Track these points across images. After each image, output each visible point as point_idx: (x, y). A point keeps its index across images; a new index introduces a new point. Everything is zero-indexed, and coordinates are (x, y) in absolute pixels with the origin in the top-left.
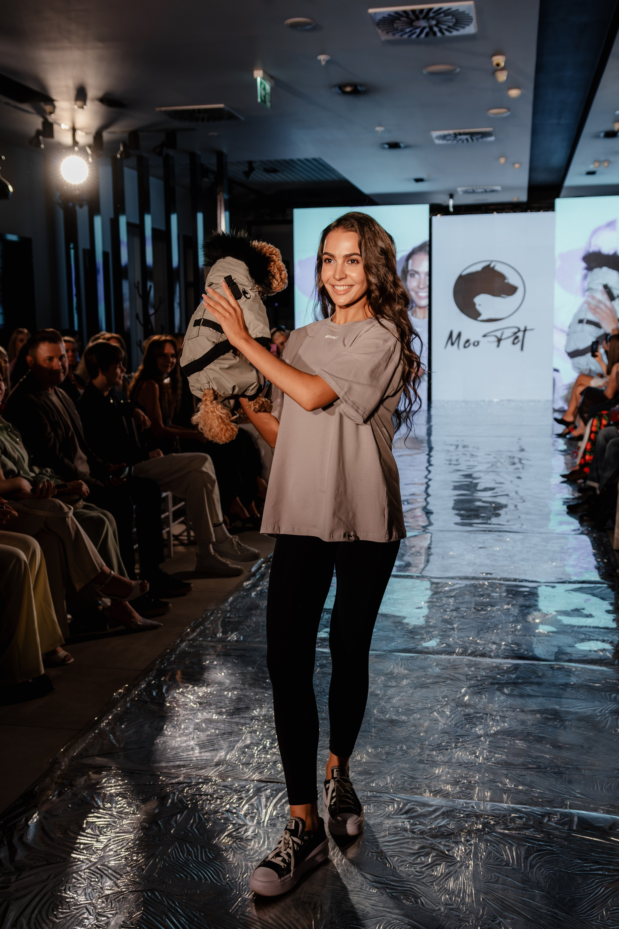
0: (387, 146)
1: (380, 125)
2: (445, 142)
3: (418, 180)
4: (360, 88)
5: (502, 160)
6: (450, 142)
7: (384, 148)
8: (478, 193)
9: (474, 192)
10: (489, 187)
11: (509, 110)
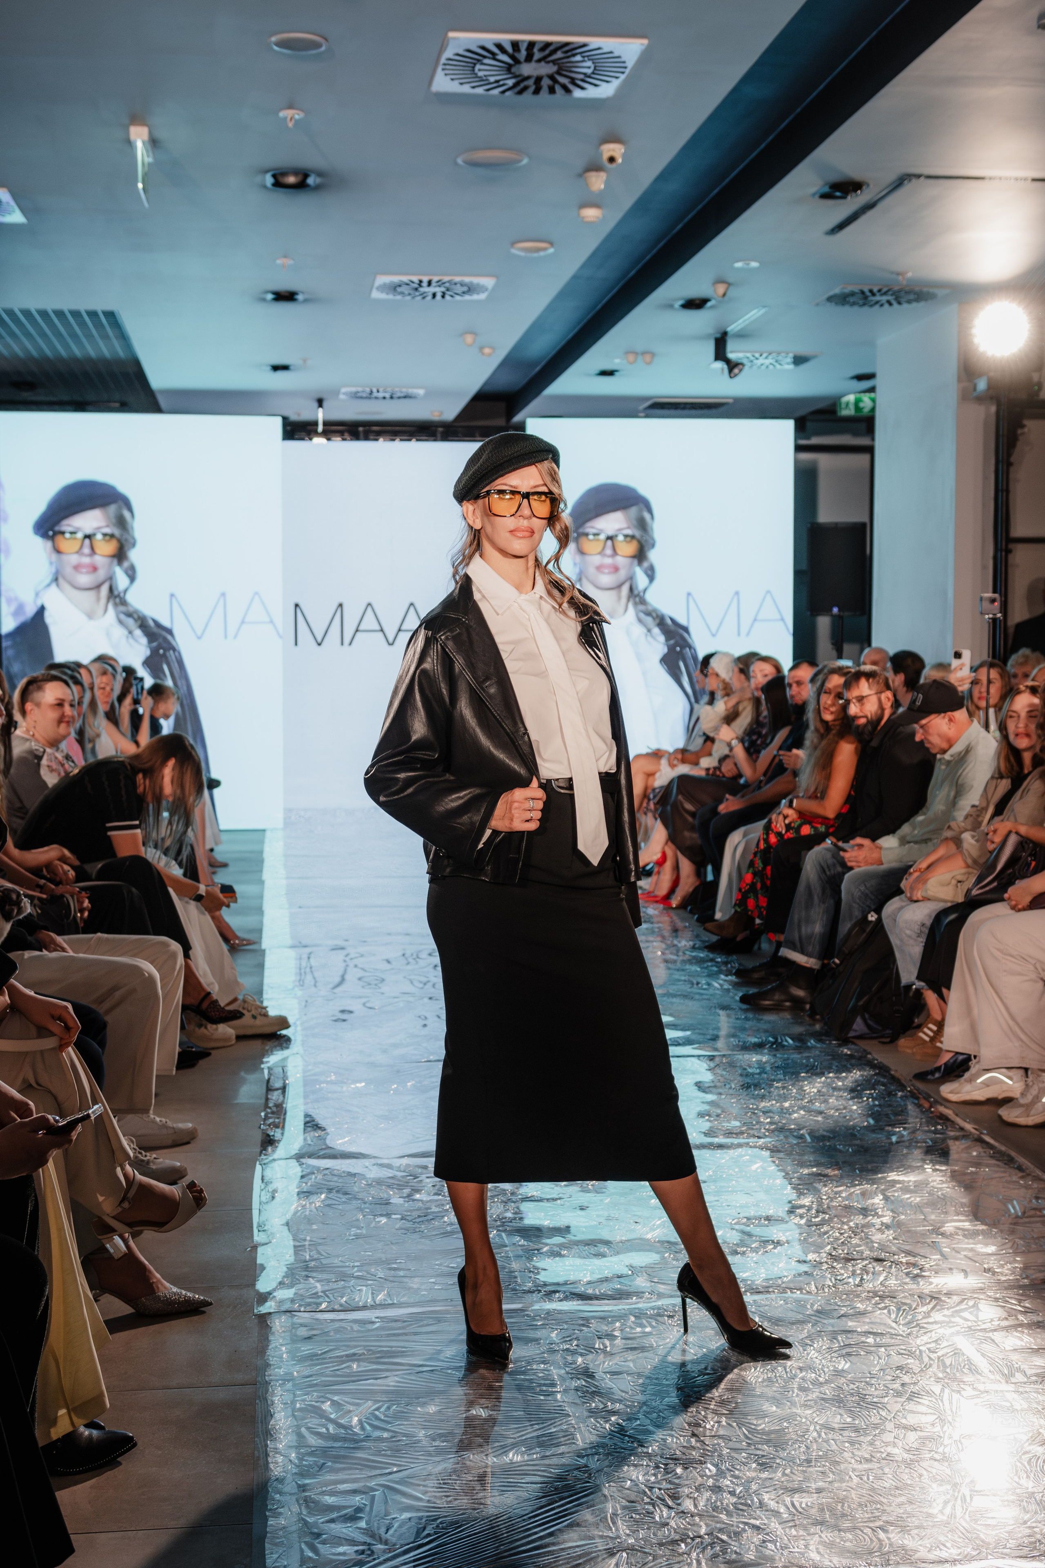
0: (270, 296)
1: (285, 257)
2: (391, 297)
3: (276, 368)
4: (311, 181)
5: (469, 339)
6: (399, 297)
7: (264, 300)
8: (376, 398)
9: (370, 396)
10: (404, 390)
11: (552, 244)
